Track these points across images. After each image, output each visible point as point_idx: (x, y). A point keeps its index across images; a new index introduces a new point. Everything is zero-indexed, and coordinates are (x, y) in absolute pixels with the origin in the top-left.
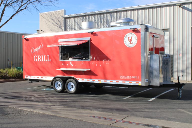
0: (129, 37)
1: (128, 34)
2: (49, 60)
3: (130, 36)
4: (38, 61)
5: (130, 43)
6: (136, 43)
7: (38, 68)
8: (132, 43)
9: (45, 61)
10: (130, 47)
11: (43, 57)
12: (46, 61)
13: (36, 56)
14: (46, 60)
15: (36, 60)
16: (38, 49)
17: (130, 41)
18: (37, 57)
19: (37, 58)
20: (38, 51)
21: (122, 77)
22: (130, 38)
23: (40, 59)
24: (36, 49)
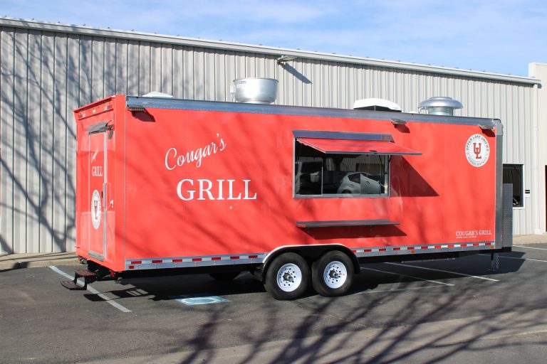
0: (475, 144)
1: (474, 136)
2: (251, 195)
3: (477, 141)
4: (201, 198)
5: (477, 158)
6: (488, 157)
7: (199, 227)
8: (480, 158)
9: (231, 197)
10: (476, 166)
11: (226, 185)
12: (239, 198)
13: (191, 181)
14: (235, 195)
15: (186, 195)
17: (477, 153)
18: (197, 185)
19: (196, 187)
20: (200, 160)
21: (459, 234)
22: (477, 146)
23: (207, 190)
24: (188, 154)
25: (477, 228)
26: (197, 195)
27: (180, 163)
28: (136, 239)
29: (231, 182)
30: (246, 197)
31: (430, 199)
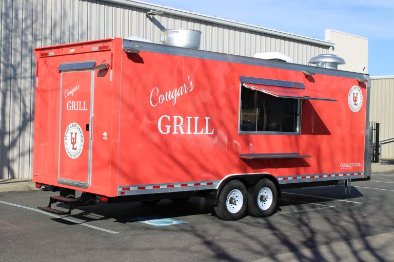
1: (353, 87)
2: (210, 130)
3: (356, 91)
6: (361, 104)
7: (172, 157)
8: (357, 105)
9: (196, 133)
10: (354, 111)
11: (193, 121)
12: (202, 133)
13: (168, 117)
14: (199, 130)
15: (164, 129)
16: (174, 95)
17: (355, 101)
18: (172, 119)
19: (171, 123)
20: (175, 99)
21: (343, 166)
22: (355, 95)
23: (179, 126)
24: (167, 93)
25: (353, 161)
26: (172, 130)
27: (161, 101)
28: (126, 168)
29: (196, 118)
30: (207, 133)
31: (325, 137)
